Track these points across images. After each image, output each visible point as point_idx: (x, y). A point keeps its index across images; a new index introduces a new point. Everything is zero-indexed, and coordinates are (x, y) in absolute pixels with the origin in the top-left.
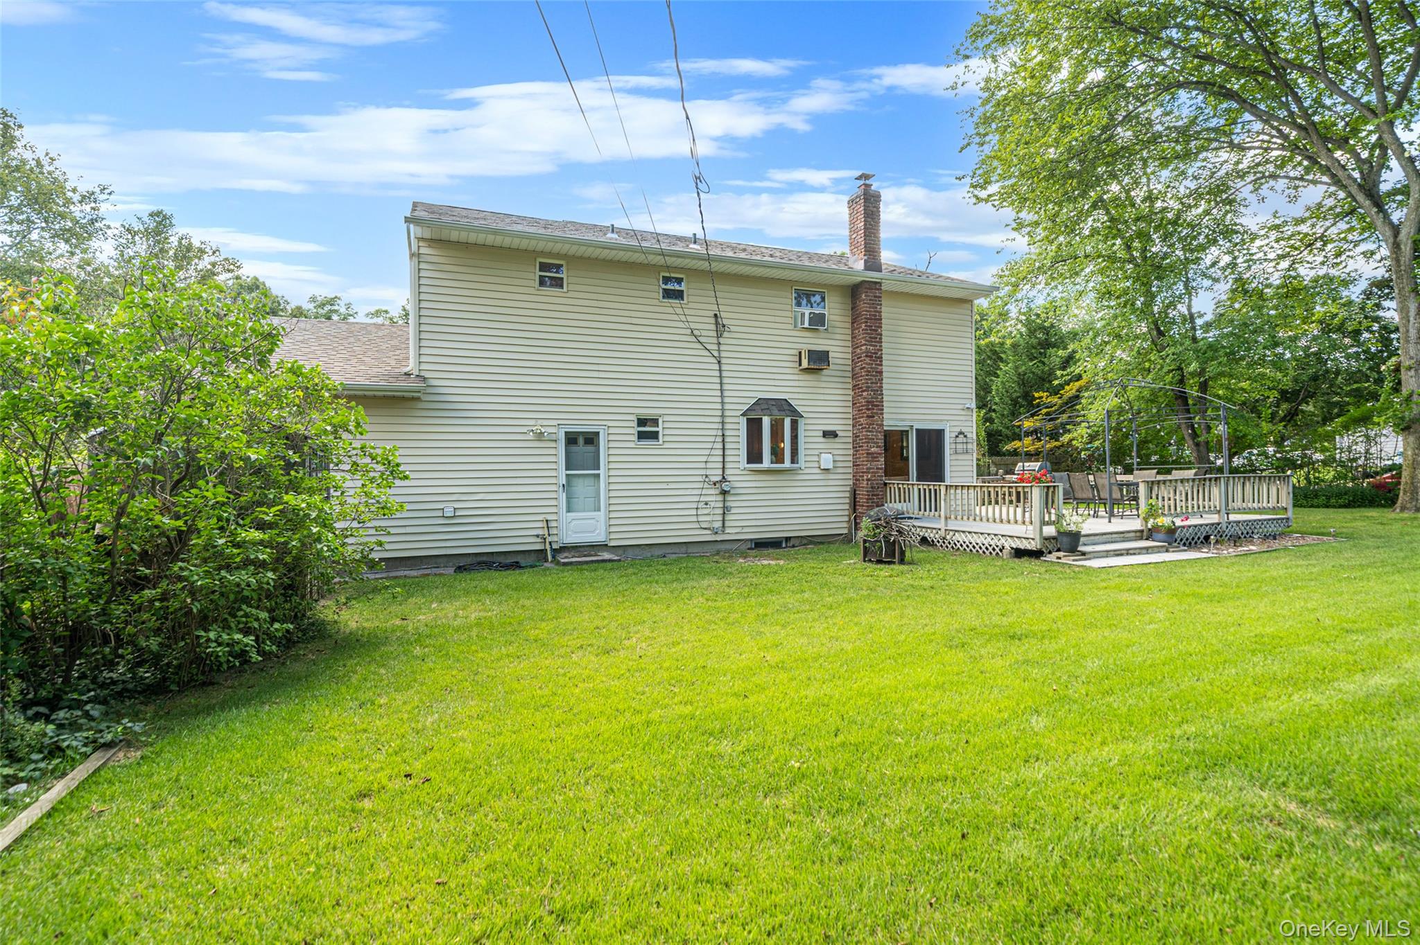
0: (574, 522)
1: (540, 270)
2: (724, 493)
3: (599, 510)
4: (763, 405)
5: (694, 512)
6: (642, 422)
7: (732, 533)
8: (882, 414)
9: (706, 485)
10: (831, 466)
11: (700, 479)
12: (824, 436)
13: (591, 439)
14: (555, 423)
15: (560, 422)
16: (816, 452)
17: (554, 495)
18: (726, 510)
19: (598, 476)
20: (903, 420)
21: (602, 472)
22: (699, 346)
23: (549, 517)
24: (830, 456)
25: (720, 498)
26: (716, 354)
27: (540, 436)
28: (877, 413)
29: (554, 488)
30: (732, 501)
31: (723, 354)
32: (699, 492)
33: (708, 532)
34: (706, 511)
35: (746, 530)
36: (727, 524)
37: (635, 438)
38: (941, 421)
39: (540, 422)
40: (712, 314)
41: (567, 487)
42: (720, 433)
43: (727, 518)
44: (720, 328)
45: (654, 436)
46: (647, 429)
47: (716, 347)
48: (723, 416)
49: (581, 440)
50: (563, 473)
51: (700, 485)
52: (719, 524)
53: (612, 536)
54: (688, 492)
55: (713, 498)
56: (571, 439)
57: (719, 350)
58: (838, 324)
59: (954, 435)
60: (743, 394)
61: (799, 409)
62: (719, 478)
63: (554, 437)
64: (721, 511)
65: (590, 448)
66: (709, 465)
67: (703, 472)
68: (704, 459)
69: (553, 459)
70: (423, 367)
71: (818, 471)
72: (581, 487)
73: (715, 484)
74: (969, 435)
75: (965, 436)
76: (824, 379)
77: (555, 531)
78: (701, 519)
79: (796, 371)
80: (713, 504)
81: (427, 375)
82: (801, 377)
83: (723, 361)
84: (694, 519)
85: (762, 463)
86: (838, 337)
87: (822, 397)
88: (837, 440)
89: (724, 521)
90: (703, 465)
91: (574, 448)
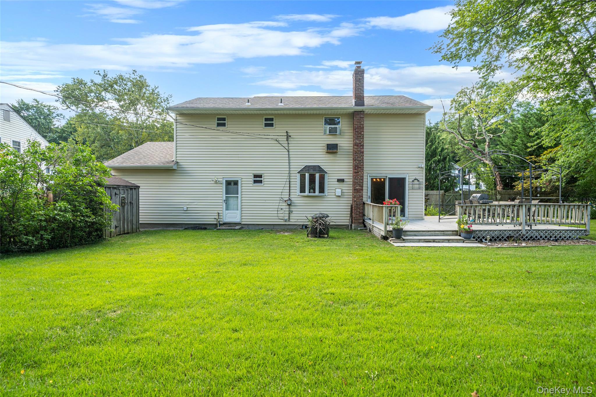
0: (228, 214)
1: (218, 121)
2: (289, 205)
3: (238, 210)
4: (307, 168)
5: (276, 212)
6: (255, 176)
7: (293, 221)
8: (363, 171)
9: (281, 202)
10: (340, 195)
11: (278, 199)
12: (338, 181)
13: (236, 183)
14: (222, 177)
15: (224, 177)
16: (334, 188)
17: (221, 204)
18: (290, 212)
19: (238, 197)
20: (381, 174)
21: (239, 195)
22: (279, 145)
23: (219, 212)
24: (340, 190)
25: (288, 207)
26: (287, 148)
27: (216, 182)
28: (360, 171)
29: (221, 201)
30: (293, 208)
31: (290, 148)
32: (278, 204)
33: (283, 221)
34: (281, 212)
35: (299, 221)
36: (291, 218)
37: (252, 182)
38: (404, 173)
39: (216, 177)
40: (285, 131)
41: (227, 201)
42: (288, 180)
43: (291, 215)
44: (288, 137)
45: (261, 182)
46: (258, 179)
47: (287, 145)
48: (289, 173)
49: (232, 184)
50: (225, 195)
51: (279, 202)
52: (287, 218)
53: (243, 220)
54: (274, 204)
55: (284, 207)
56: (228, 183)
57: (288, 146)
58: (346, 131)
59: (411, 180)
60: (298, 164)
61: (325, 170)
62: (288, 199)
63: (221, 182)
64: (288, 212)
65: (236, 186)
66: (283, 194)
67: (280, 196)
68: (281, 191)
69: (221, 190)
70: (177, 158)
71: (334, 196)
72: (232, 201)
73: (286, 201)
74: (420, 180)
75: (418, 181)
76: (338, 156)
77: (221, 217)
78: (279, 215)
79: (324, 153)
80: (284, 209)
81: (178, 161)
82: (326, 156)
83: (290, 151)
84: (276, 215)
85: (305, 192)
86: (346, 137)
87: (337, 164)
88: (344, 183)
89: (289, 216)
90: (280, 193)
91: (230, 186)
